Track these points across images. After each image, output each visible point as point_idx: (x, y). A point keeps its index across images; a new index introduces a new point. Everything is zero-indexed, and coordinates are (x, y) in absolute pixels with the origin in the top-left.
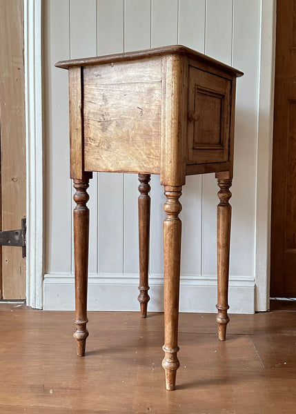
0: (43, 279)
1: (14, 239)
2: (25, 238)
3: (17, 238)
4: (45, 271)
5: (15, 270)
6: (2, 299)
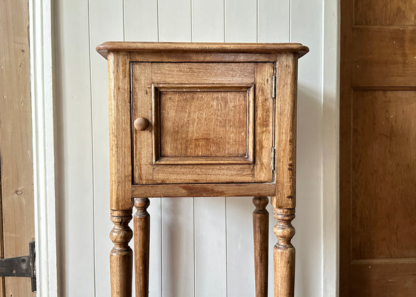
1: (20, 268)
2: (34, 266)
3: (24, 266)
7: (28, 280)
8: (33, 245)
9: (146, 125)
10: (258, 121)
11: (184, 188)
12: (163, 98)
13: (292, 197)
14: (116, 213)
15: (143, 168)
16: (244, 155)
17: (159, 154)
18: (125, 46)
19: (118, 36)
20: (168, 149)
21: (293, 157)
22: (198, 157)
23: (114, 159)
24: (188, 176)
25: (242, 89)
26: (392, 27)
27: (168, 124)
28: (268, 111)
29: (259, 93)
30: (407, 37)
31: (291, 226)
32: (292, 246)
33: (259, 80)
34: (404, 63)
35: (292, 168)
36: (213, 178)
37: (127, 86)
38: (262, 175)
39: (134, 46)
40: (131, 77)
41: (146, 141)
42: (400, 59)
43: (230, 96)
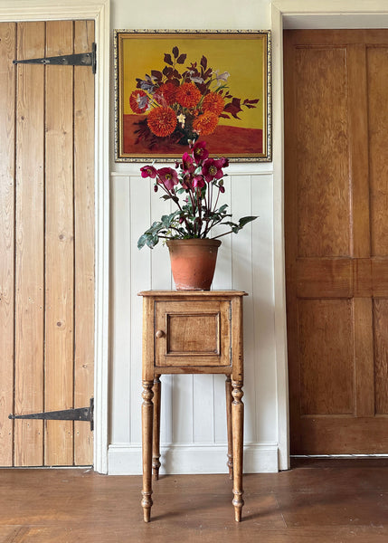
0: (108, 449)
1: (84, 415)
2: (92, 414)
3: (86, 414)
4: (109, 442)
5: (85, 441)
6: (74, 466)
7: (89, 423)
8: (92, 400)
9: (163, 334)
10: (222, 332)
11: (182, 369)
12: (171, 320)
13: (241, 375)
14: (145, 383)
15: (161, 358)
16: (215, 351)
17: (169, 350)
18: (152, 294)
19: (147, 288)
20: (174, 347)
21: (242, 352)
22: (190, 351)
23: (145, 353)
24: (184, 362)
25: (213, 315)
27: (174, 334)
28: (227, 326)
29: (222, 317)
30: (334, 264)
31: (241, 391)
32: (241, 402)
33: (222, 310)
34: (333, 281)
35: (241, 358)
36: (198, 364)
37: (153, 314)
38: (225, 362)
39: (157, 294)
40: (155, 309)
41: (162, 343)
42: (329, 279)
43: (207, 318)
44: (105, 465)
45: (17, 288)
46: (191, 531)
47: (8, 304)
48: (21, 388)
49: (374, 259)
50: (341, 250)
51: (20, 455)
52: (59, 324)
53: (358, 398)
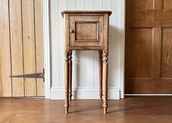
0: (51, 89)
1: (41, 76)
2: (44, 75)
3: (41, 75)
4: (51, 86)
5: (41, 86)
6: (37, 96)
7: (43, 79)
8: (44, 70)
9: (73, 32)
10: (100, 31)
11: (82, 47)
12: (77, 25)
13: (108, 50)
14: (66, 54)
15: (72, 42)
16: (96, 40)
17: (76, 39)
18: (68, 12)
20: (78, 38)
21: (108, 40)
22: (85, 40)
23: (65, 40)
24: (83, 45)
25: (96, 23)
26: (141, 10)
28: (102, 28)
29: (100, 24)
30: (146, 12)
31: (107, 57)
32: (107, 62)
33: (100, 20)
34: (145, 20)
36: (89, 45)
37: (68, 22)
38: (101, 44)
40: (69, 20)
42: (144, 19)
43: (93, 24)
44: (49, 96)
45: (10, 21)
46: (84, 116)
47: (7, 28)
48: (14, 65)
49: (163, 10)
50: (149, 6)
51: (15, 92)
52: (29, 37)
53: (153, 71)
